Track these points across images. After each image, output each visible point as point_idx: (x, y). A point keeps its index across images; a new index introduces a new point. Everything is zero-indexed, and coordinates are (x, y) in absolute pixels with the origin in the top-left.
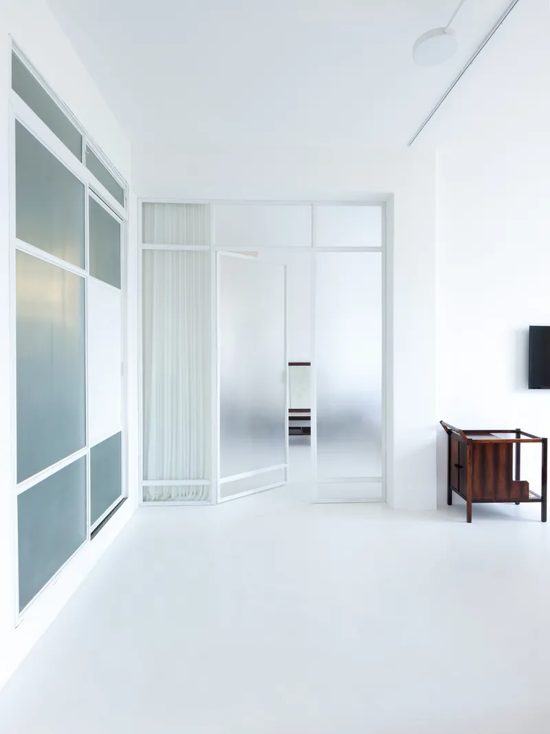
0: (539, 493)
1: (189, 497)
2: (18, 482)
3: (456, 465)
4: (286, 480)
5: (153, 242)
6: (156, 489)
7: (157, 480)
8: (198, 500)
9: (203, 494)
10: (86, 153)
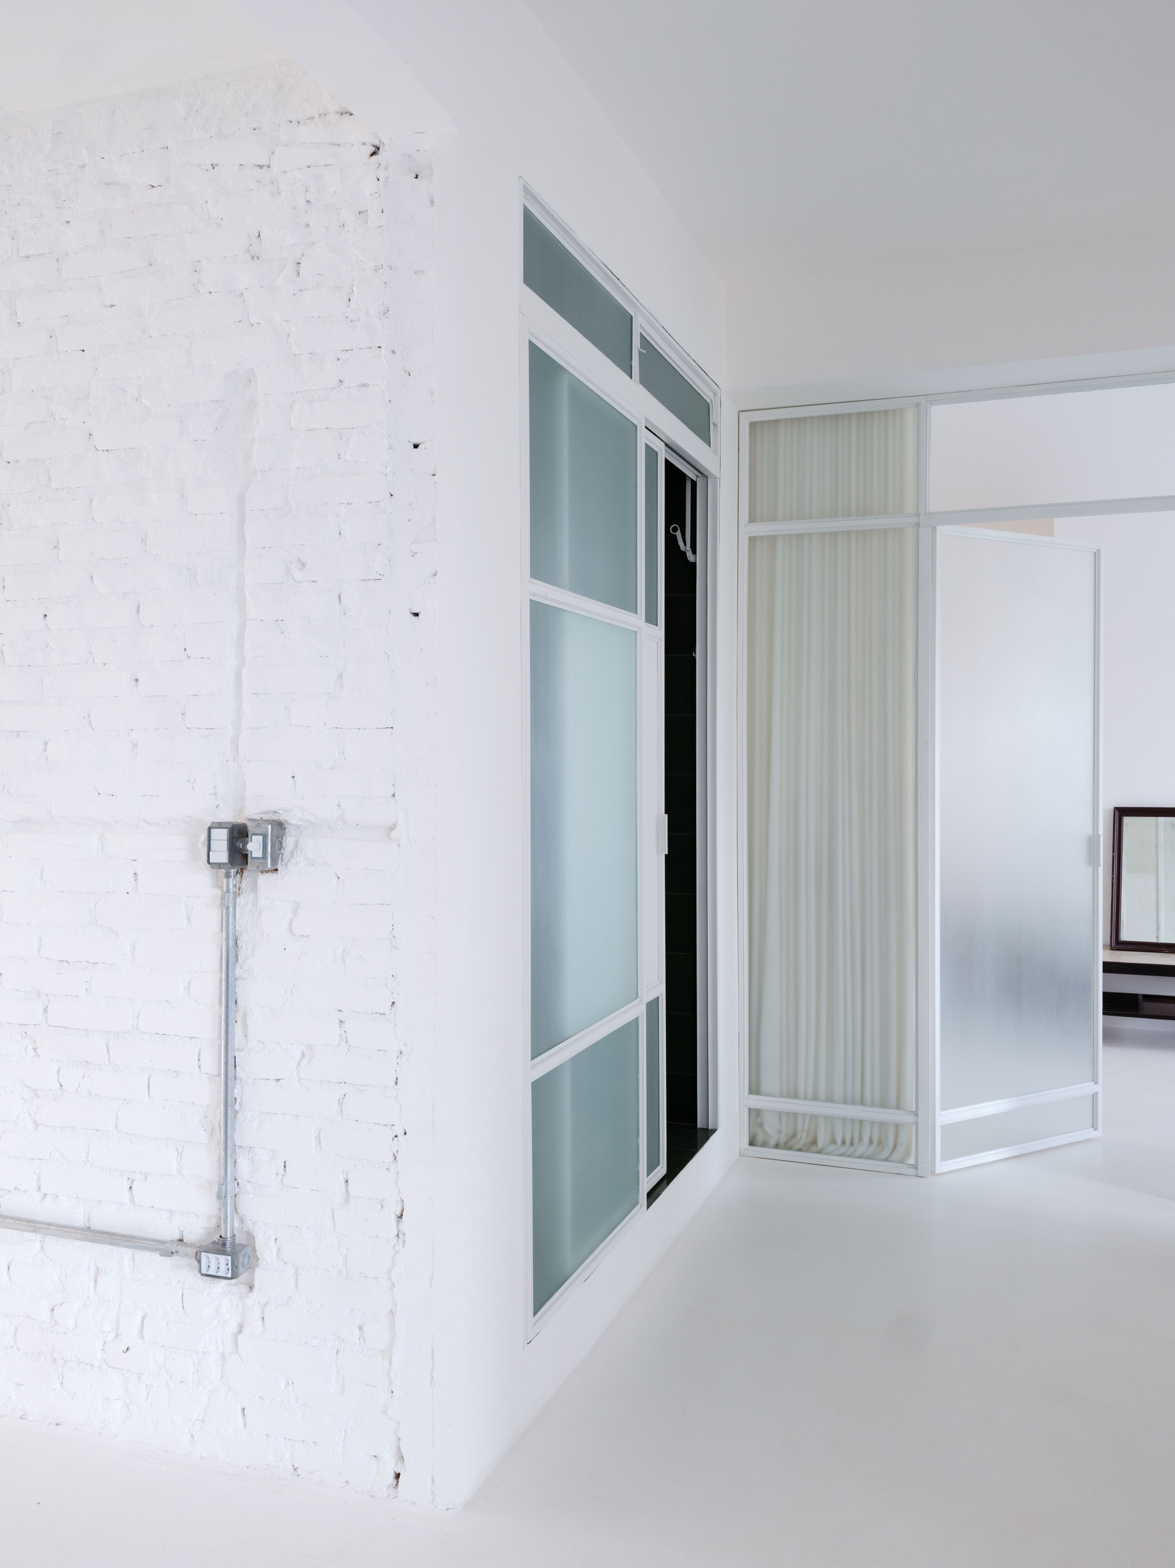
1: (861, 1149)
4: (1094, 1127)
5: (773, 518)
6: (780, 1119)
7: (781, 1096)
8: (886, 1160)
9: (895, 1147)
10: (640, 352)
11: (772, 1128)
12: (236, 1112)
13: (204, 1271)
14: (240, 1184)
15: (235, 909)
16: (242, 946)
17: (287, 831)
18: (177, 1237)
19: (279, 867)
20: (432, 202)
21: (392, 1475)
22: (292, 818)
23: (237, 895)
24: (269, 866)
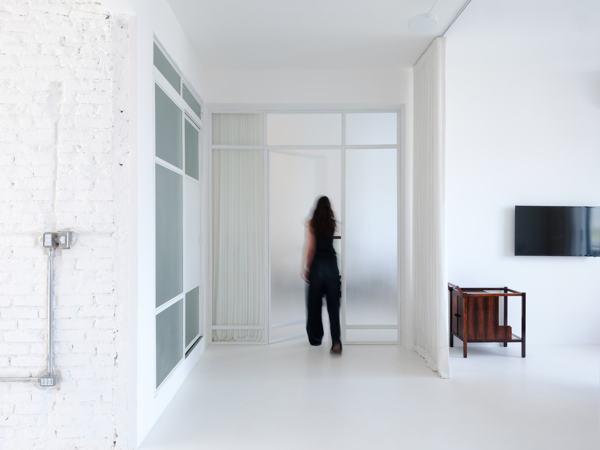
0: (520, 335)
1: (247, 339)
2: (157, 307)
3: (455, 315)
5: (220, 144)
6: (222, 332)
7: (222, 325)
8: (254, 341)
9: (257, 337)
10: (183, 88)
11: (219, 335)
12: (54, 330)
13: (42, 385)
14: (55, 355)
15: (53, 262)
16: (56, 274)
17: (73, 235)
18: (29, 375)
19: (70, 247)
20: (128, 36)
21: (113, 442)
22: (75, 230)
23: (54, 257)
24: (68, 246)
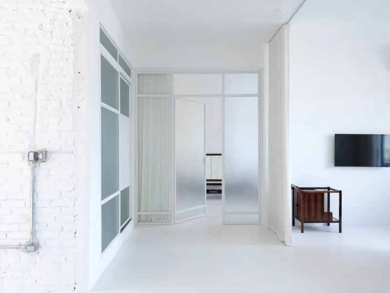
0: (338, 218)
1: (160, 221)
2: (102, 200)
3: (296, 205)
4: (205, 213)
5: (143, 93)
6: (144, 216)
7: (145, 211)
8: (165, 222)
9: (167, 219)
10: (119, 57)
11: (142, 218)
12: (35, 215)
13: (27, 251)
14: (36, 231)
15: (35, 171)
16: (36, 178)
17: (47, 153)
18: (19, 244)
19: (46, 161)
20: (83, 24)
21: (73, 288)
22: (49, 150)
23: (35, 167)
